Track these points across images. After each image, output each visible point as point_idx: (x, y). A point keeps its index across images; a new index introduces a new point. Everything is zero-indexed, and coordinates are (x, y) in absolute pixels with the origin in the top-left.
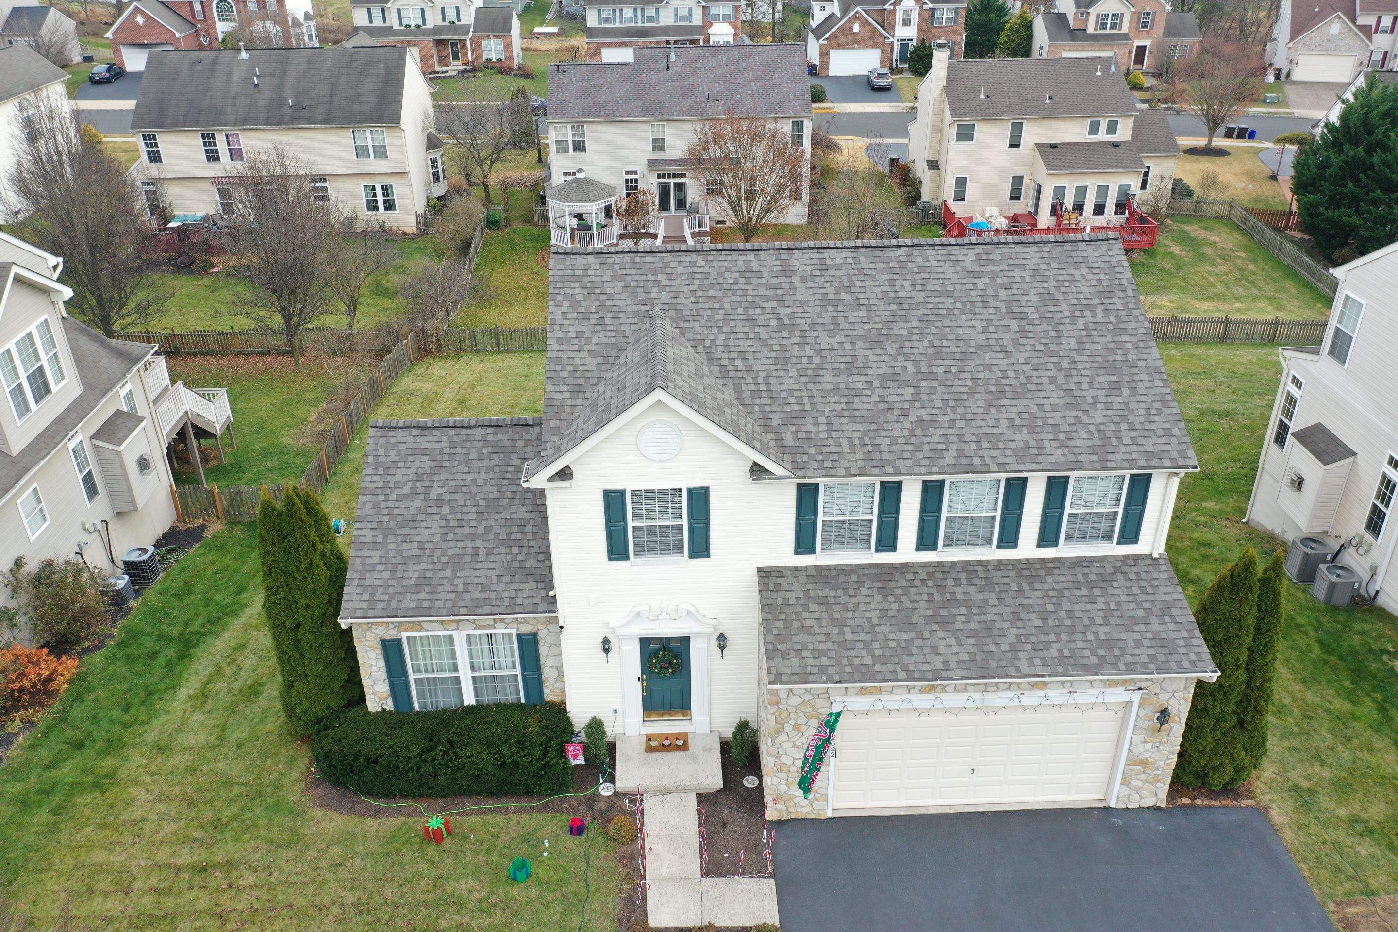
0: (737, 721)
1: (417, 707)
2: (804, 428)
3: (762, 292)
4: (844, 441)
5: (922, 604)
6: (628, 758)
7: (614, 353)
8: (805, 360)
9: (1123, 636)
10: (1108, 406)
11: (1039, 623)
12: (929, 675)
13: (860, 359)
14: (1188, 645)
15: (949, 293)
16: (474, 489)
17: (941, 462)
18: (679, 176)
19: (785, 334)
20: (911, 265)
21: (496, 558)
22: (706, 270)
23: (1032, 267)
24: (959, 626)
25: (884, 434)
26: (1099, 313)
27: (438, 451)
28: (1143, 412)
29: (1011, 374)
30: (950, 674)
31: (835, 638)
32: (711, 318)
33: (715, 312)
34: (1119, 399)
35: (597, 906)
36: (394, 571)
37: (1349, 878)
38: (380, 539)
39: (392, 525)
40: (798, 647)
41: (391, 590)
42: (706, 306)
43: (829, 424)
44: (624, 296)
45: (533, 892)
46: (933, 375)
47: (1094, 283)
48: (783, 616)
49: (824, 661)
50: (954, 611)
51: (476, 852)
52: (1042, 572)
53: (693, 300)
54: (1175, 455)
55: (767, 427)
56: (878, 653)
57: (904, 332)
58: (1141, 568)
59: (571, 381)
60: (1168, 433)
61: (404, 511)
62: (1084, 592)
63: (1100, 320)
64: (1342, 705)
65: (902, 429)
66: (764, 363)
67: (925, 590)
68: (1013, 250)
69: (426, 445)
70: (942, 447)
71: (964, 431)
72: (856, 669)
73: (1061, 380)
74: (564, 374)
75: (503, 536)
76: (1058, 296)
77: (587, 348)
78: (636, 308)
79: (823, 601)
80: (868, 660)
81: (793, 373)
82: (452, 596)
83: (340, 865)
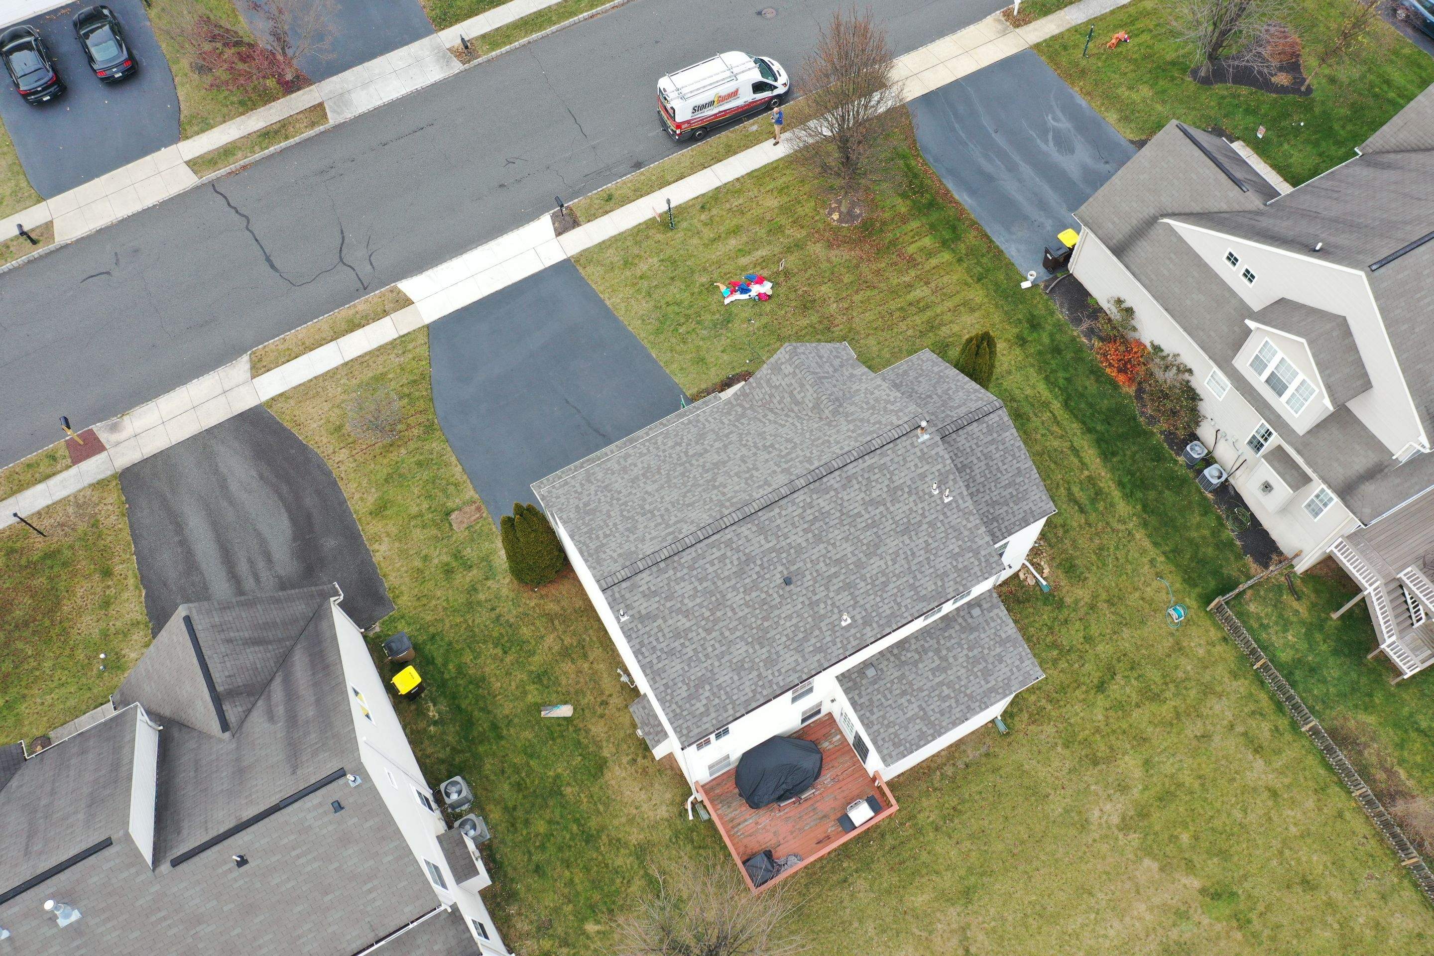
2: (733, 416)
3: (793, 455)
4: (712, 420)
8: (750, 439)
10: (589, 495)
12: (654, 427)
13: (722, 453)
15: (689, 505)
17: (663, 436)
19: (768, 444)
26: (601, 536)
29: (642, 485)
30: (645, 432)
33: (811, 435)
44: (866, 418)
64: (468, 657)
66: (770, 428)
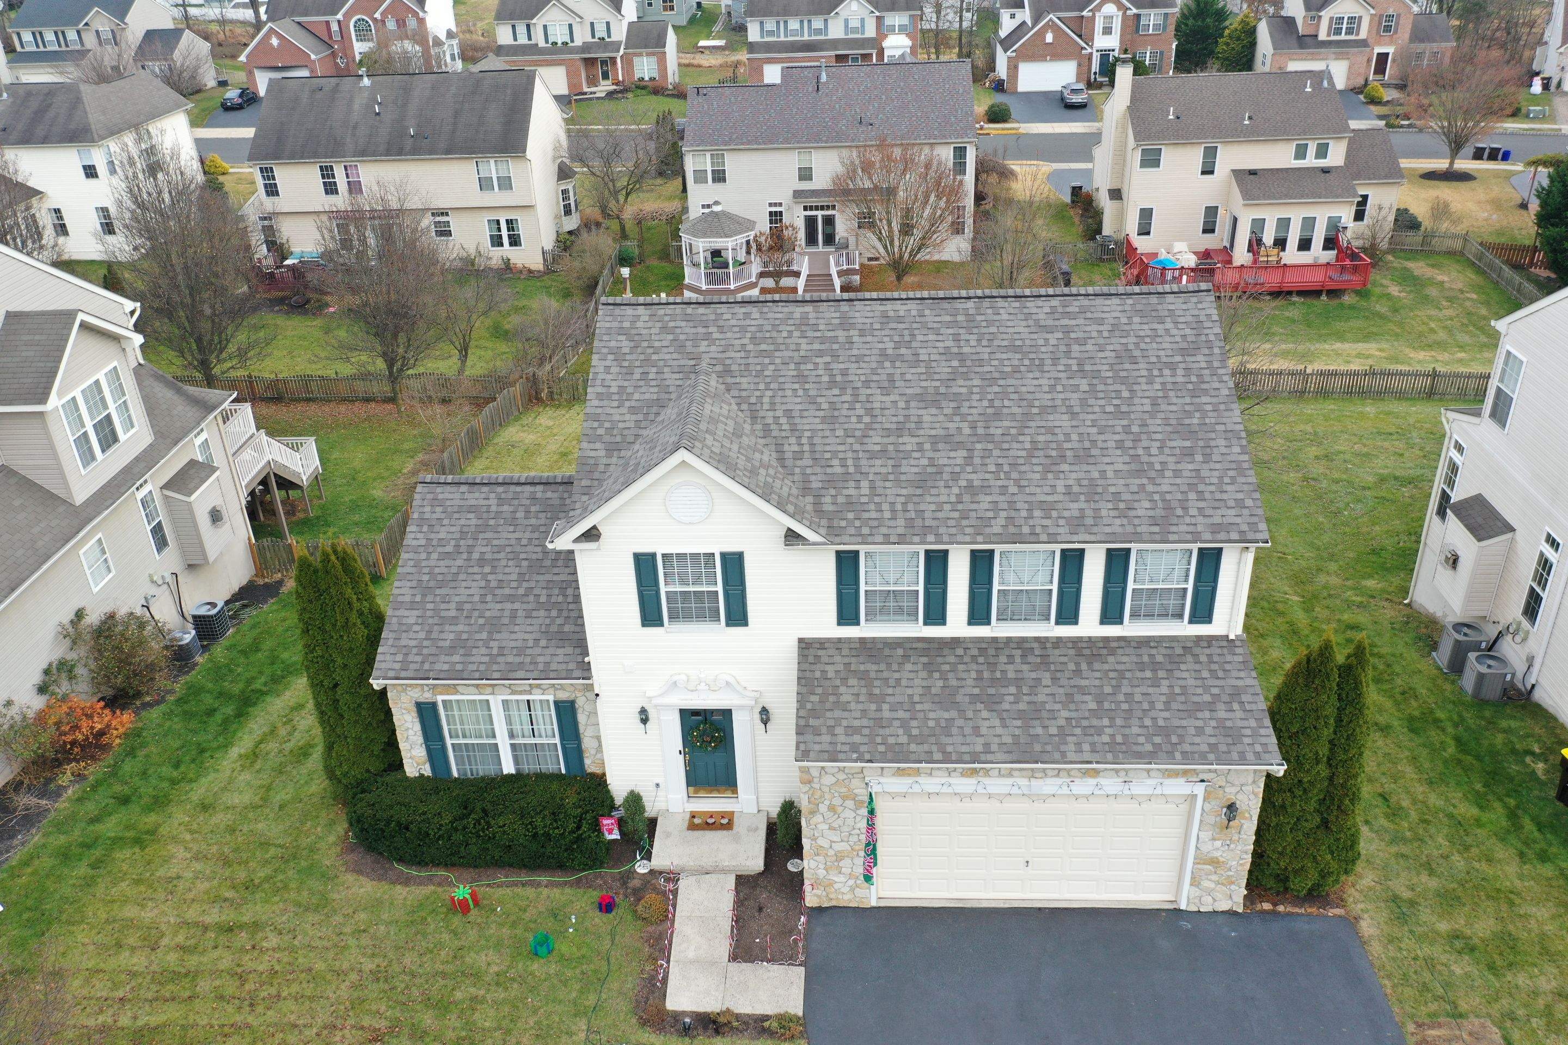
0: (782, 800)
1: (455, 774)
2: (845, 492)
3: (816, 346)
4: (885, 507)
5: (970, 682)
6: (668, 835)
7: (654, 410)
8: (854, 419)
9: (1184, 723)
10: (1177, 473)
11: (1093, 706)
12: (967, 757)
13: (913, 419)
14: (1255, 735)
15: (1017, 349)
16: (518, 549)
17: (988, 530)
18: (828, 207)
19: (836, 391)
20: (979, 318)
21: (534, 621)
22: (760, 322)
23: (1112, 321)
24: (1006, 706)
25: (929, 499)
26: (1180, 372)
27: (484, 509)
28: (1215, 481)
29: (1074, 437)
30: (990, 757)
31: (872, 715)
32: (759, 374)
33: (764, 367)
34: (1191, 467)
35: (615, 986)
36: (430, 632)
37: (1436, 998)
38: (418, 599)
39: (432, 584)
40: (831, 723)
41: (425, 651)
42: (756, 361)
43: (872, 488)
44: (671, 349)
45: (553, 969)
46: (989, 437)
47: (1178, 339)
48: (819, 690)
49: (857, 739)
50: (1003, 691)
51: (502, 925)
52: (1104, 652)
53: (743, 354)
54: (1244, 527)
55: (806, 490)
56: (915, 732)
57: (964, 390)
58: (1215, 650)
59: (607, 438)
60: (1240, 504)
61: (445, 570)
62: (1148, 674)
63: (1180, 379)
64: (1466, 810)
65: (947, 495)
66: (810, 422)
67: (975, 667)
68: (1093, 303)
69: (473, 502)
70: (990, 514)
71: (1015, 498)
72: (890, 747)
73: (1129, 444)
74: (600, 431)
75: (543, 599)
76: (1137, 353)
77: (627, 404)
78: (682, 362)
79: (864, 676)
80: (903, 739)
81: (840, 433)
82: (486, 659)
83: (364, 931)
